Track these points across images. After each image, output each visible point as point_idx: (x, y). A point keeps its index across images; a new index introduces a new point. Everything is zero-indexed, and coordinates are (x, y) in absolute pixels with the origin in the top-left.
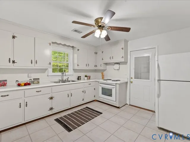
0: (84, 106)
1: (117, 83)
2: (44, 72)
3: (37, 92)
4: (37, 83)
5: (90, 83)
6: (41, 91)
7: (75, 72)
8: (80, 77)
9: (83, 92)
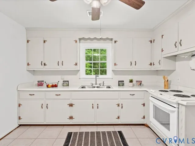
0: (117, 129)
1: (180, 102)
2: (76, 74)
3: (56, 95)
4: (66, 85)
5: (132, 93)
6: (60, 95)
7: (115, 74)
8: (121, 81)
9: (119, 105)
